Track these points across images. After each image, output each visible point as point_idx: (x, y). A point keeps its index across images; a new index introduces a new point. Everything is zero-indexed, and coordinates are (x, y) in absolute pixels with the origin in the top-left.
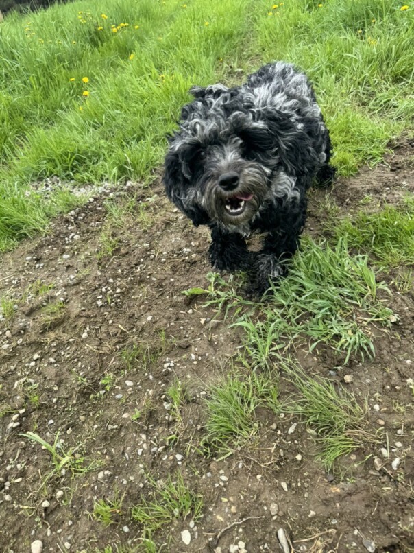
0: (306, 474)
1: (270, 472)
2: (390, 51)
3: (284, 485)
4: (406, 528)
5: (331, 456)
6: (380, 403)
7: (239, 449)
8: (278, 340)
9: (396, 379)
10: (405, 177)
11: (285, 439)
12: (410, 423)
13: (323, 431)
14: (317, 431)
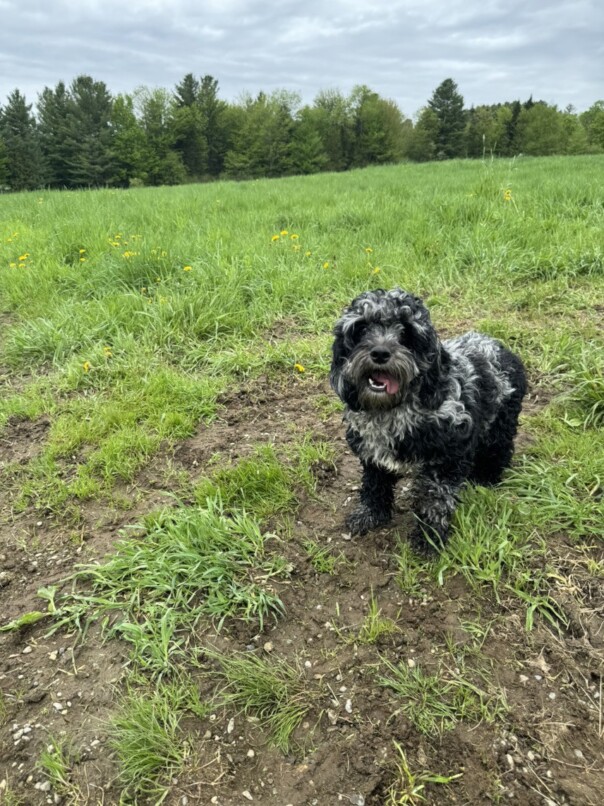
0: (265, 769)
1: (225, 787)
2: (187, 310)
3: (247, 794)
4: (383, 761)
5: (283, 735)
6: (309, 659)
7: (175, 781)
8: (174, 638)
9: (314, 628)
10: (245, 430)
11: (227, 742)
12: (345, 664)
13: (265, 714)
14: (259, 716)
